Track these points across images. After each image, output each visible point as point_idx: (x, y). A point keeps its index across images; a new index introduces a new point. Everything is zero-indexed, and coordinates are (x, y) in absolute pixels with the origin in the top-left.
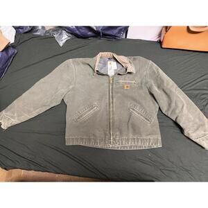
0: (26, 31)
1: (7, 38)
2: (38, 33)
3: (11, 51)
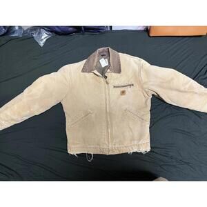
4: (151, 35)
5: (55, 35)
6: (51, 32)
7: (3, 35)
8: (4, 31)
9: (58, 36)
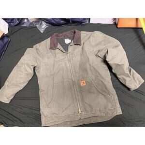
0: (16, 24)
1: (2, 30)
2: (25, 25)
3: (6, 40)
4: (118, 27)
5: (51, 25)
6: (49, 23)
7: (16, 25)
8: (18, 22)
9: (53, 27)
